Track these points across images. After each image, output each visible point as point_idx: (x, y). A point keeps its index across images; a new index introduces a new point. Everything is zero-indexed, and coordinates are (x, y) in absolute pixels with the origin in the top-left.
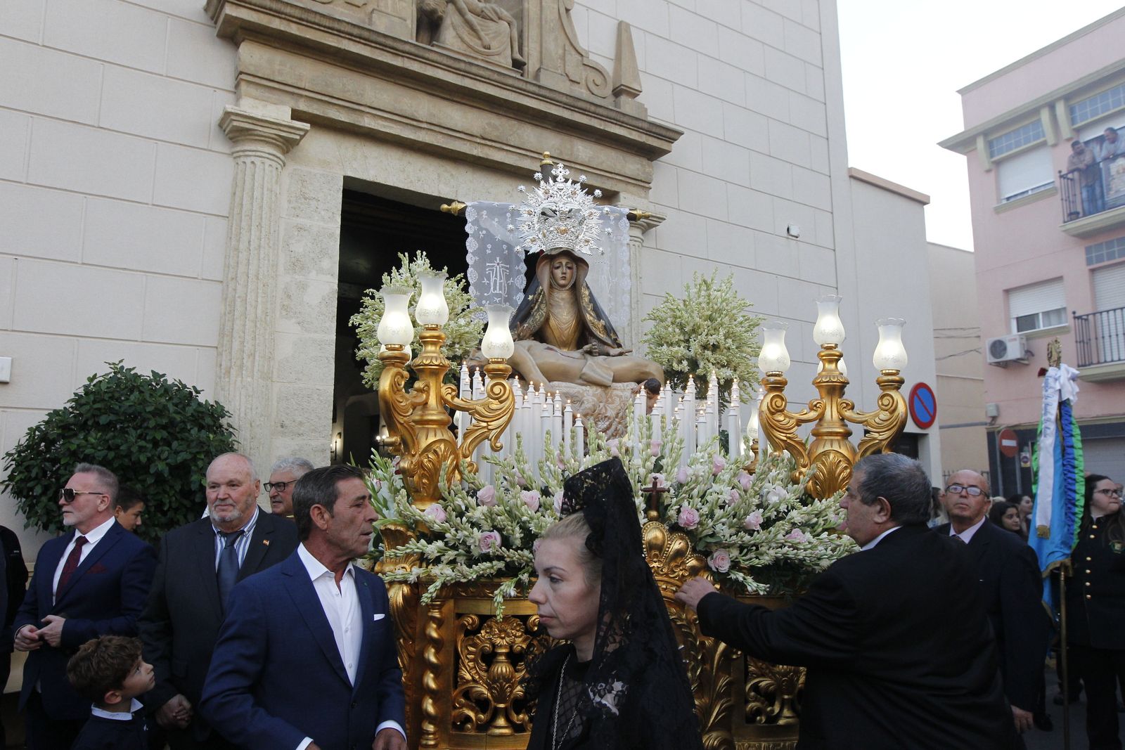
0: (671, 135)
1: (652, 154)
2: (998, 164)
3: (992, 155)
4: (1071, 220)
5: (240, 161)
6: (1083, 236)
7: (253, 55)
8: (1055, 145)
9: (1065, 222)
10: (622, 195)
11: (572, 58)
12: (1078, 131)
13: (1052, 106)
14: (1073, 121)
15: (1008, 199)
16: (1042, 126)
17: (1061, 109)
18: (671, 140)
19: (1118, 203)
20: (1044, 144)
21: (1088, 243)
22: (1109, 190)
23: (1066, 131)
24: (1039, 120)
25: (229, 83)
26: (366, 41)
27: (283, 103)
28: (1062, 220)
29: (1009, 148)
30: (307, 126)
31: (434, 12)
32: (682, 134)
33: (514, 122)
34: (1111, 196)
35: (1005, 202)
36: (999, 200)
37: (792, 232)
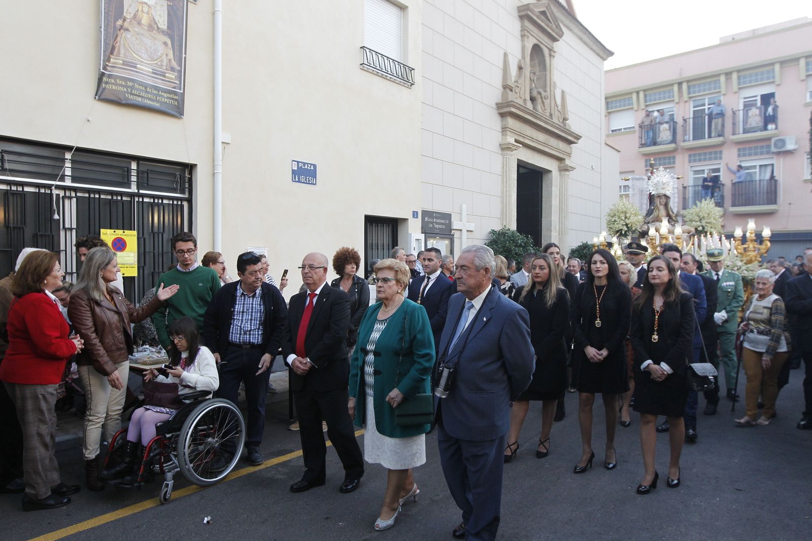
0: (578, 137)
1: (570, 142)
2: (609, 113)
3: (608, 108)
4: (642, 147)
5: (505, 157)
6: (645, 155)
7: (511, 122)
8: (636, 111)
9: (639, 148)
10: (566, 160)
11: (556, 107)
12: (647, 106)
13: (638, 93)
14: (646, 101)
15: (613, 131)
16: (632, 100)
17: (641, 95)
18: (578, 139)
19: (662, 143)
20: (632, 108)
21: (646, 158)
22: (659, 137)
23: (642, 105)
24: (632, 98)
25: (500, 130)
26: (523, 111)
27: (513, 137)
28: (638, 146)
29: (616, 107)
30: (521, 146)
31: (535, 97)
32: (581, 137)
33: (549, 137)
34: (659, 140)
35: (611, 132)
36: (609, 131)
37: (593, 168)
